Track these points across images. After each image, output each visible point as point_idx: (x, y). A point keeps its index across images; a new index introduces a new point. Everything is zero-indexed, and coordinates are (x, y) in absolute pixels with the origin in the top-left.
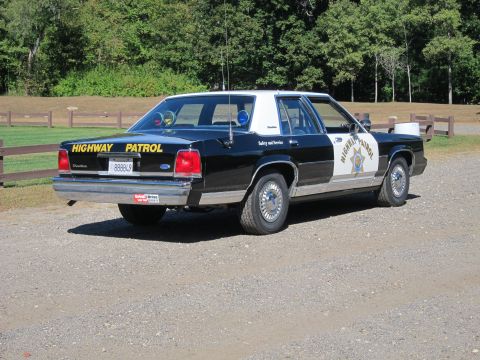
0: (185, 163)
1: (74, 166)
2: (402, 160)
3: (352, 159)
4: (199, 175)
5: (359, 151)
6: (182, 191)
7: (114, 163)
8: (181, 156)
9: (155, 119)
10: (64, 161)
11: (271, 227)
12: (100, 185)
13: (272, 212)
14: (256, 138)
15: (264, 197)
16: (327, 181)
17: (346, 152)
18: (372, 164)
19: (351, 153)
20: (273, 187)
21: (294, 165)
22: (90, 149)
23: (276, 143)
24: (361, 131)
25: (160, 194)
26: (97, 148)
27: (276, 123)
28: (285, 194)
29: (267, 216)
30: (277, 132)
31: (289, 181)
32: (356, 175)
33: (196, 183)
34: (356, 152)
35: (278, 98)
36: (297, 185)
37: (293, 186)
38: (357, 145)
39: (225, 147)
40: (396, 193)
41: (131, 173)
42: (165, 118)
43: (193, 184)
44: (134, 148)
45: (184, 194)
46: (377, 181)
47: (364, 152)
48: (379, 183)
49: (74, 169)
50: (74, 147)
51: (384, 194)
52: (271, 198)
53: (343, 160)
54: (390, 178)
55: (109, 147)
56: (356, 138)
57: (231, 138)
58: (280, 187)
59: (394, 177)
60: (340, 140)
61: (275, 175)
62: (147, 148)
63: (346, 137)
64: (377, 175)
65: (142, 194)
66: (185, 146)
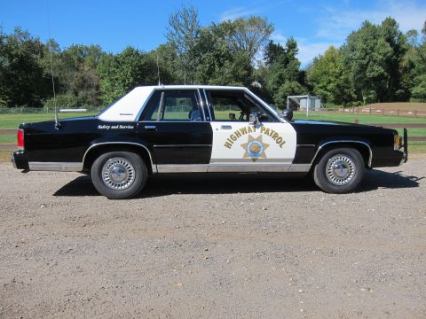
3: (244, 146)
4: (23, 148)
5: (260, 138)
17: (234, 139)
23: (121, 127)
34: (251, 139)
36: (157, 163)
37: (152, 163)
38: (257, 133)
46: (299, 168)
48: (306, 170)
52: (119, 171)
54: (325, 166)
56: (258, 126)
57: (56, 122)
58: (131, 163)
60: (229, 127)
64: (296, 161)
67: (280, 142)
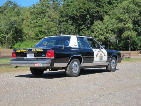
0: (49, 54)
1: (17, 56)
2: (114, 58)
3: (99, 56)
4: (54, 58)
5: (102, 54)
6: (48, 62)
7: (29, 55)
8: (48, 52)
9: (41, 44)
10: (14, 55)
11: (75, 75)
12: (24, 61)
13: (76, 70)
14: (71, 48)
15: (73, 66)
16: (92, 62)
17: (97, 54)
18: (105, 58)
19: (99, 55)
20: (76, 63)
21: (82, 57)
22: (22, 51)
23: (77, 50)
24: (102, 48)
25: (42, 63)
26: (24, 51)
27: (77, 44)
28: (79, 65)
29: (74, 71)
30: (77, 47)
31: (81, 62)
32: (101, 61)
33: (53, 60)
34: (100, 54)
35: (77, 38)
36: (83, 63)
37: (82, 63)
38: (101, 52)
39: (61, 50)
40: (113, 68)
41: (34, 58)
42: (44, 43)
43: (52, 60)
44: (34, 50)
45: (49, 63)
46: (107, 64)
47: (103, 55)
48: (108, 64)
49: (17, 57)
50: (17, 51)
51: (109, 68)
52: (75, 66)
53: (97, 56)
54: (111, 63)
55: (27, 50)
56: (100, 50)
57: (63, 47)
58: (78, 63)
59: (112, 63)
60: (96, 50)
61: (76, 59)
62: (38, 50)
63: (98, 50)
64: (107, 62)
65: (37, 63)
66: (50, 49)
67: (105, 55)
